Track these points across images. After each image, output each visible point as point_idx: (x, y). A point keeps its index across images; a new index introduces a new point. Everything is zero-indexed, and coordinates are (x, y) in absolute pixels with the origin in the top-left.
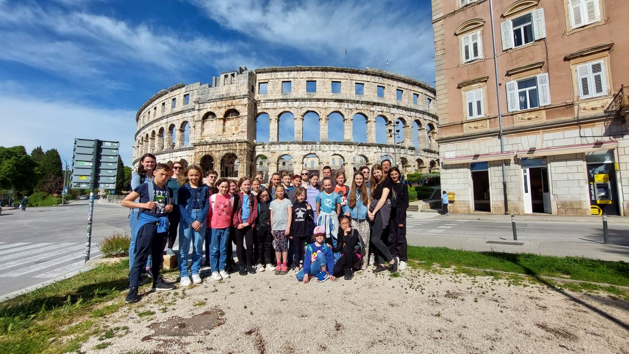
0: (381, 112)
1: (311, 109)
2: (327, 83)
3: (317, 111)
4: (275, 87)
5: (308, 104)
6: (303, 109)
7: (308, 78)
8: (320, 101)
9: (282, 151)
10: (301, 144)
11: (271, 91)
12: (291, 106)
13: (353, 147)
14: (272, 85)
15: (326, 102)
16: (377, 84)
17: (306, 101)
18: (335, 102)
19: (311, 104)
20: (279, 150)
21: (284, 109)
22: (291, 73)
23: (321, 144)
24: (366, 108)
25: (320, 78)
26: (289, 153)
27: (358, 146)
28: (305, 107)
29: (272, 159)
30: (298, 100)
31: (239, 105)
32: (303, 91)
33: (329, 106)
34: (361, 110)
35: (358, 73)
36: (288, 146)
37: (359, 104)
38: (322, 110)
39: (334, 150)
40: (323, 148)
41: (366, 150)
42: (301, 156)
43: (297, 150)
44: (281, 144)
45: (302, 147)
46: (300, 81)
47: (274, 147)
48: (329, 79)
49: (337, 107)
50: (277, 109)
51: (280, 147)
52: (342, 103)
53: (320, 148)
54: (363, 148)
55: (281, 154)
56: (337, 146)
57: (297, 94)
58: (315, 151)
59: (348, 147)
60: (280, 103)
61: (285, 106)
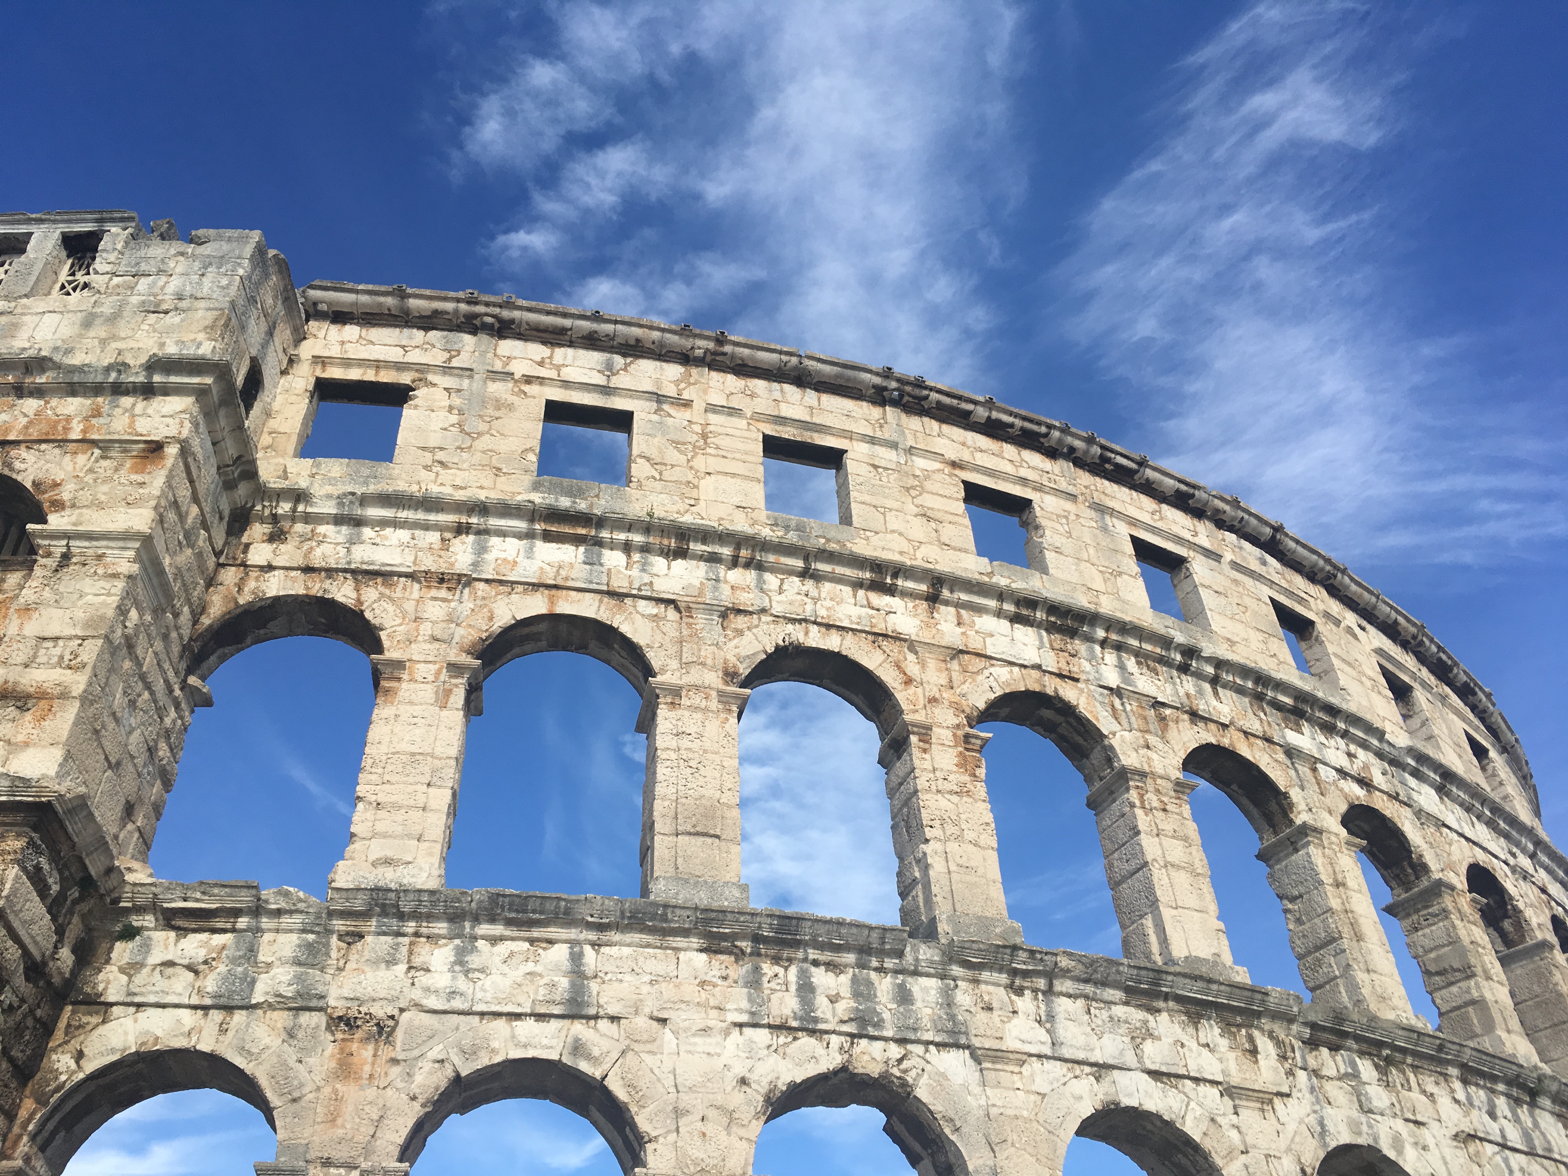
0: (1361, 782)
1: (815, 639)
2: (928, 486)
3: (869, 659)
4: (475, 424)
5: (787, 593)
6: (740, 622)
8: (891, 591)
9: (497, 1015)
10: (739, 955)
11: (432, 450)
12: (619, 584)
13: (1265, 1045)
14: (451, 409)
15: (947, 603)
16: (1266, 592)
17: (774, 570)
18: (1016, 619)
19: (816, 600)
20: (452, 994)
21: (552, 601)
22: (627, 365)
23: (956, 970)
24: (1256, 726)
25: (872, 440)
26: (578, 1048)
27: (1312, 1044)
28: (763, 611)
29: (332, 1119)
30: (696, 547)
31: (61, 442)
32: (737, 501)
33: (975, 644)
34: (1225, 726)
35: (1133, 487)
36: (576, 958)
37: (1199, 675)
38: (923, 665)
39: (1097, 1057)
40: (983, 1016)
41: (1379, 1096)
42: (735, 1098)
43: (698, 1018)
44: (492, 919)
45: (754, 982)
46: (711, 428)
47: (391, 962)
48: (937, 466)
49: (1038, 667)
50: (481, 585)
51: (474, 960)
52: (1078, 645)
53: (952, 1017)
54: (1355, 1075)
55: (469, 1053)
56: (1120, 1011)
57: (682, 507)
58: (895, 1051)
59: (1223, 1043)
60: (515, 540)
61: (563, 573)
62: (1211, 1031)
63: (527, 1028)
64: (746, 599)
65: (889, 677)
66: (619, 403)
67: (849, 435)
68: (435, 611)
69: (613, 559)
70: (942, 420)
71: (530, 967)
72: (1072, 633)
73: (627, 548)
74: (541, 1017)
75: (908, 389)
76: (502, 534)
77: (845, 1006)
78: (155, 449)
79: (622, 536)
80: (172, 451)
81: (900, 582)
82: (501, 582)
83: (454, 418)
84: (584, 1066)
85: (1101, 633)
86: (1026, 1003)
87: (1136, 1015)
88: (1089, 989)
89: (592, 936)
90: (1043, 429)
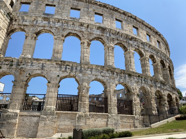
0: (138, 46)
1: (73, 32)
2: (90, 13)
3: (79, 34)
4: (37, 7)
5: (71, 27)
6: (65, 30)
7: (73, 5)
8: (83, 26)
11: (33, 10)
12: (52, 26)
13: (115, 73)
14: (35, 5)
15: (89, 27)
16: (133, 24)
17: (69, 24)
18: (97, 29)
19: (74, 27)
21: (44, 28)
24: (125, 41)
25: (84, 7)
26: (42, 73)
27: (121, 73)
28: (68, 29)
30: (60, 21)
32: (66, 15)
33: (92, 32)
34: (121, 41)
36: (43, 65)
38: (85, 34)
39: (96, 74)
40: (84, 70)
41: (127, 78)
46: (65, 6)
48: (92, 10)
49: (99, 35)
50: (36, 26)
51: (33, 64)
52: (105, 32)
53: (81, 70)
54: (125, 76)
58: (74, 73)
61: (46, 25)
62: (109, 72)
63: (37, 71)
64: (66, 27)
65: (81, 36)
66: (54, 4)
67: (81, 7)
68: (31, 29)
69: (51, 23)
70: (94, 5)
73: (53, 21)
76: (39, 20)
82: (39, 26)
86: (89, 70)
90: (106, 5)
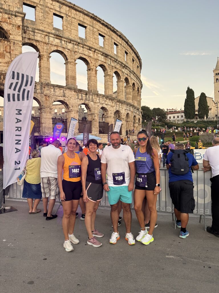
0: (127, 75)
1: (83, 56)
2: (95, 34)
3: (88, 60)
4: (45, 16)
5: (81, 50)
6: (76, 53)
7: (80, 21)
8: (91, 50)
9: (58, 96)
10: (77, 92)
12: (64, 47)
13: (114, 102)
14: (42, 12)
15: (96, 52)
16: (125, 49)
17: (80, 46)
18: (102, 55)
19: (84, 51)
20: (54, 94)
21: (57, 48)
22: (62, 6)
23: (93, 95)
24: (120, 69)
25: (90, 25)
26: (65, 100)
27: (117, 102)
28: (78, 52)
29: (46, 104)
30: (72, 42)
31: (7, 23)
32: (75, 34)
33: (98, 58)
34: (118, 69)
35: (115, 34)
36: (64, 91)
37: (117, 62)
38: (93, 60)
39: (102, 103)
40: (95, 99)
41: (121, 106)
42: (77, 105)
43: (73, 98)
44: (57, 87)
45: (78, 95)
46: (73, 21)
47: (48, 90)
48: (96, 30)
49: (103, 61)
50: (49, 44)
51: (55, 91)
52: (107, 59)
53: (92, 99)
54: (119, 105)
55: (56, 99)
56: (104, 99)
57: (70, 35)
58: (88, 102)
59: (111, 102)
60: (52, 38)
61: (58, 44)
62: (110, 101)
63: (60, 97)
64: (77, 50)
65: (90, 62)
66: (62, 15)
67: (87, 24)
68: (45, 48)
69: (63, 42)
70: (97, 22)
71: (60, 92)
72: (107, 57)
73: (65, 41)
74: (61, 97)
75: (95, 17)
76: (51, 37)
77: (85, 98)
78: (19, 26)
79: (64, 39)
80: (21, 27)
81: (92, 49)
82: (52, 44)
83: (42, 15)
84: (65, 101)
85: (109, 57)
86: (98, 98)
87: (106, 99)
88: (103, 97)
89: (65, 89)
90: (108, 25)
